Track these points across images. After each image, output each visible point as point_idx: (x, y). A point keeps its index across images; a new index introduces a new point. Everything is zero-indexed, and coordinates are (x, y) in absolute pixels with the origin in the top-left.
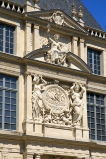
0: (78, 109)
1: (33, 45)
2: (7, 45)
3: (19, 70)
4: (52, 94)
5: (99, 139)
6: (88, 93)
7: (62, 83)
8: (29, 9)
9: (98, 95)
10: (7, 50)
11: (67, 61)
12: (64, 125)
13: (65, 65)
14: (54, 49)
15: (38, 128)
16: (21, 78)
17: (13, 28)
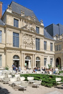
0: (33, 42)
1: (23, 25)
2: (16, 25)
3: (19, 32)
4: (27, 38)
5: (38, 50)
6: (36, 38)
7: (30, 35)
8: (22, 15)
9: (38, 39)
10: (16, 26)
11: (31, 30)
12: (30, 46)
13: (31, 31)
14: (28, 26)
15: (24, 47)
16: (20, 34)
17: (18, 20)
